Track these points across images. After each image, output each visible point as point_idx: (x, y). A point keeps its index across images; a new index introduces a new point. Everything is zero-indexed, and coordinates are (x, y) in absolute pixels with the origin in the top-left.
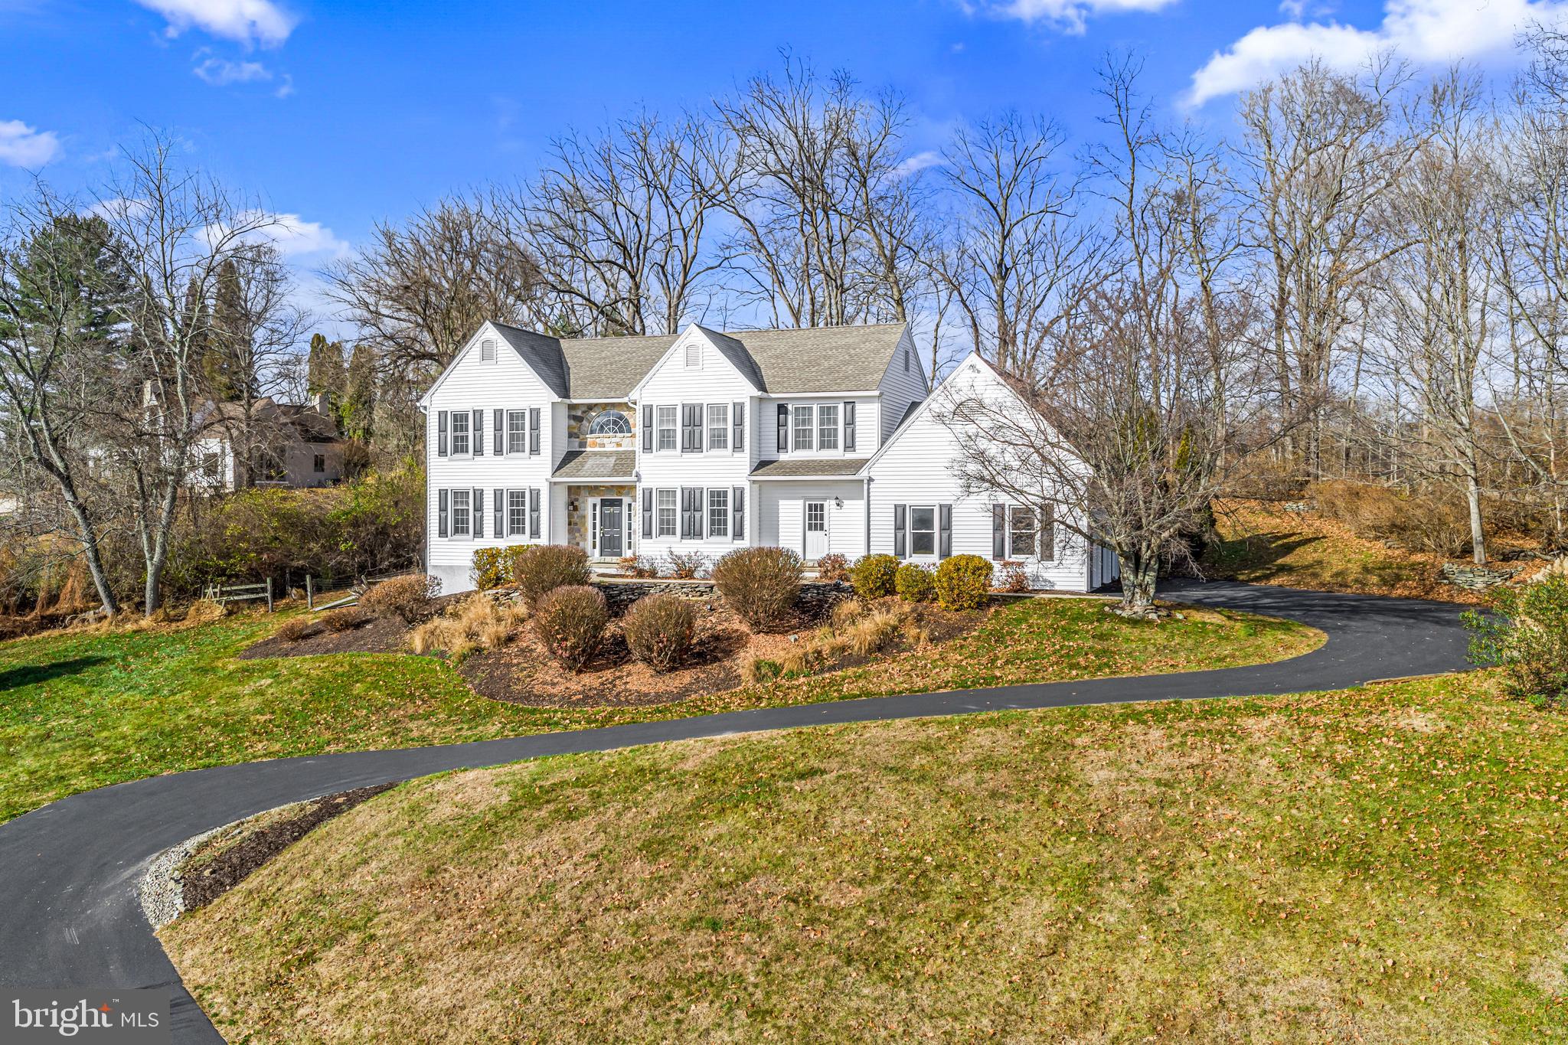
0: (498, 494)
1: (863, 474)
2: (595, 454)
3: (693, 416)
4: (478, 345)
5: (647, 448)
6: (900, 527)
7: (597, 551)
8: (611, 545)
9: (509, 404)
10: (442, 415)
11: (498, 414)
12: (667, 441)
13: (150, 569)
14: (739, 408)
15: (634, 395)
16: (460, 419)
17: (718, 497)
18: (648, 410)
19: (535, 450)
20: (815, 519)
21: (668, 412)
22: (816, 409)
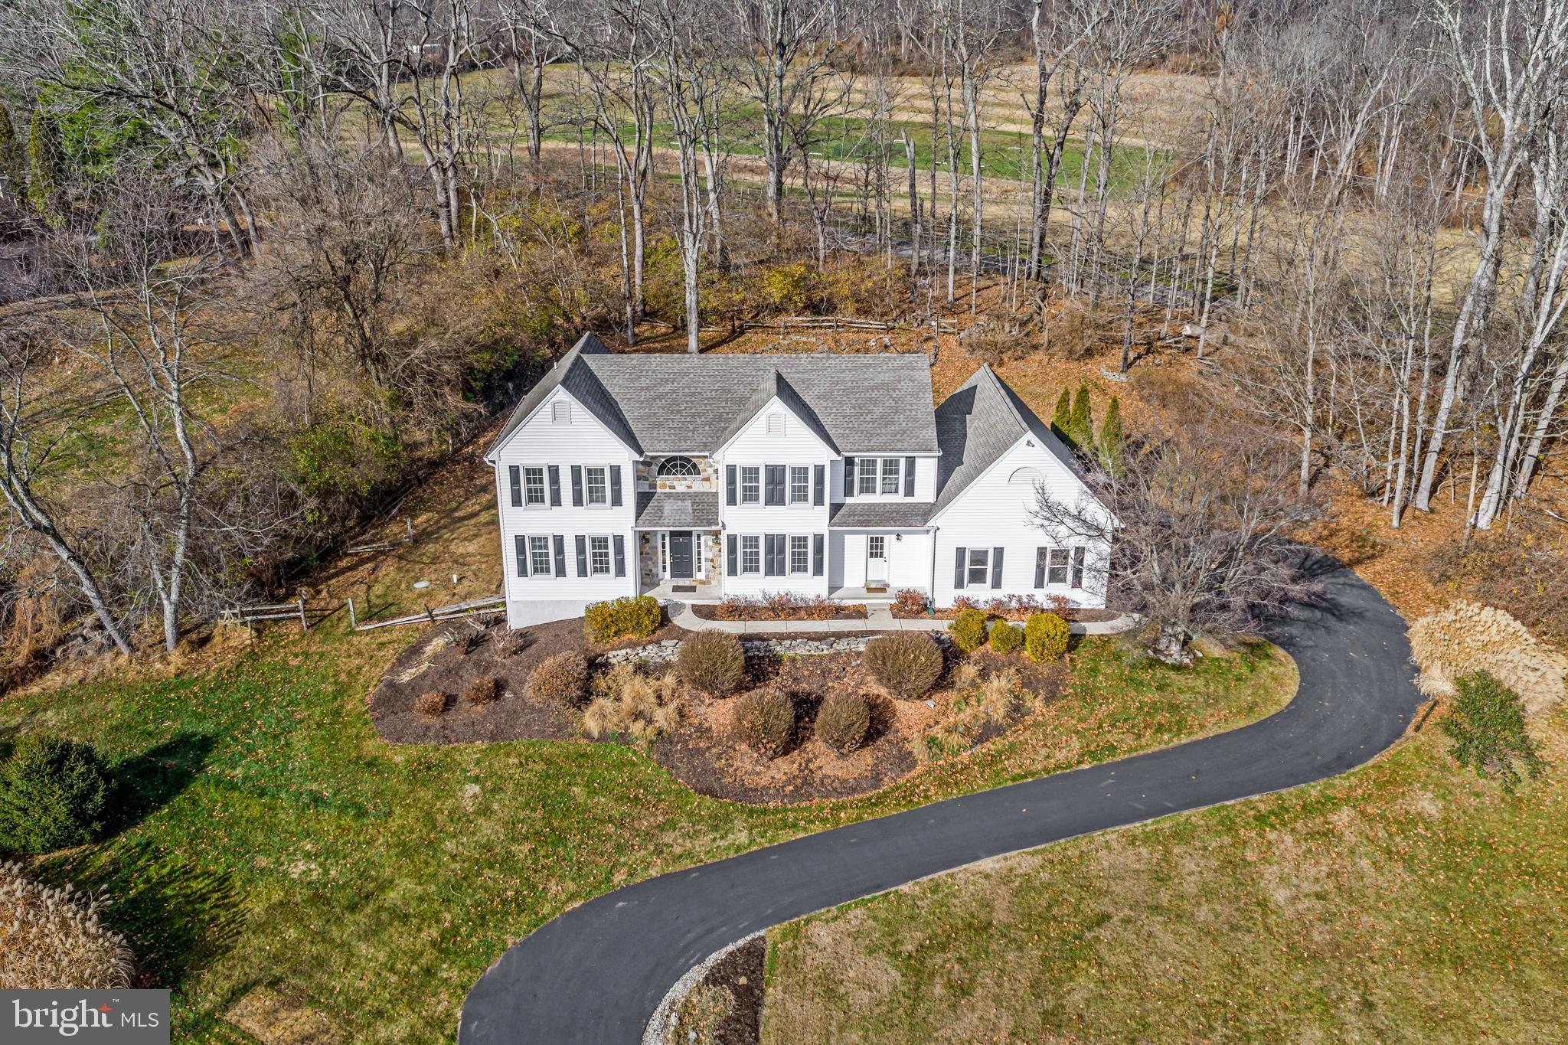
0: (579, 539)
1: (932, 525)
2: (668, 496)
3: (775, 474)
4: (549, 406)
5: (731, 500)
6: (960, 564)
7: (668, 575)
8: (681, 568)
9: (587, 461)
11: (575, 469)
12: (750, 495)
13: (168, 610)
14: (820, 471)
15: (718, 456)
16: (534, 474)
17: (800, 541)
18: (731, 470)
19: (617, 501)
20: (876, 549)
21: (751, 473)
22: (879, 461)
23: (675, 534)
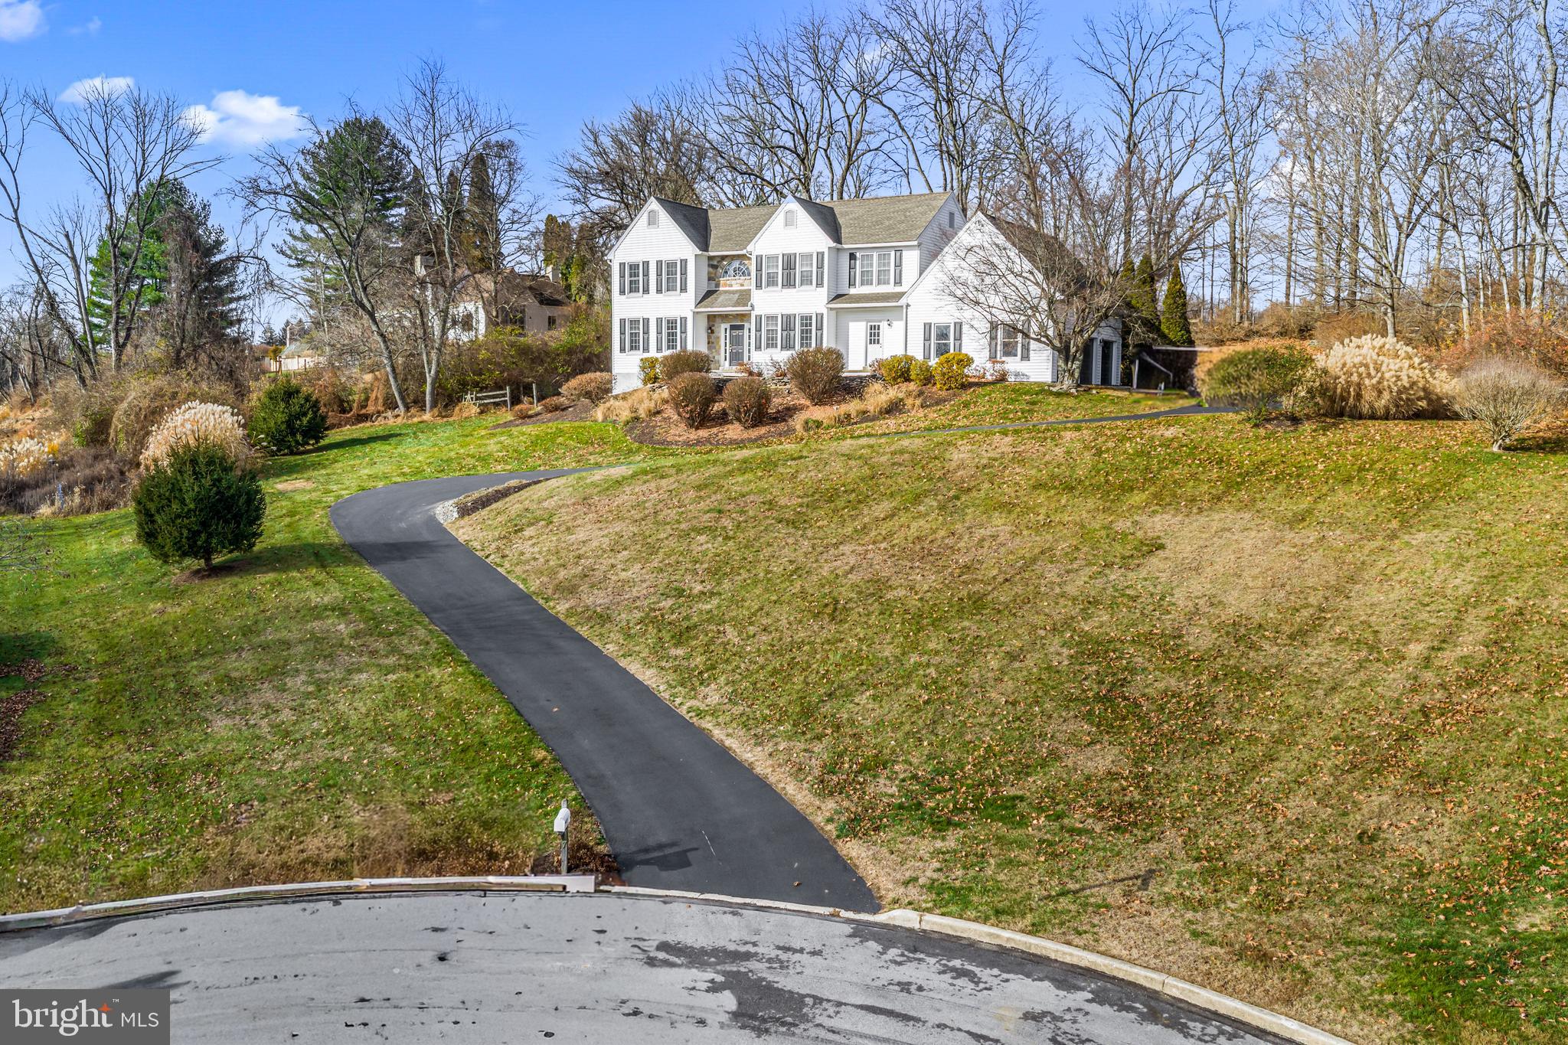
0: (659, 321)
1: (903, 302)
2: (726, 292)
3: (789, 262)
4: (646, 215)
5: (759, 286)
6: (927, 339)
7: (727, 363)
8: (736, 358)
9: (666, 257)
10: (622, 265)
11: (659, 263)
12: (771, 282)
13: (429, 380)
14: (820, 255)
15: (750, 248)
16: (634, 267)
17: (806, 320)
18: (759, 258)
19: (684, 289)
20: (874, 336)
21: (772, 258)
22: (875, 255)
23: (733, 328)
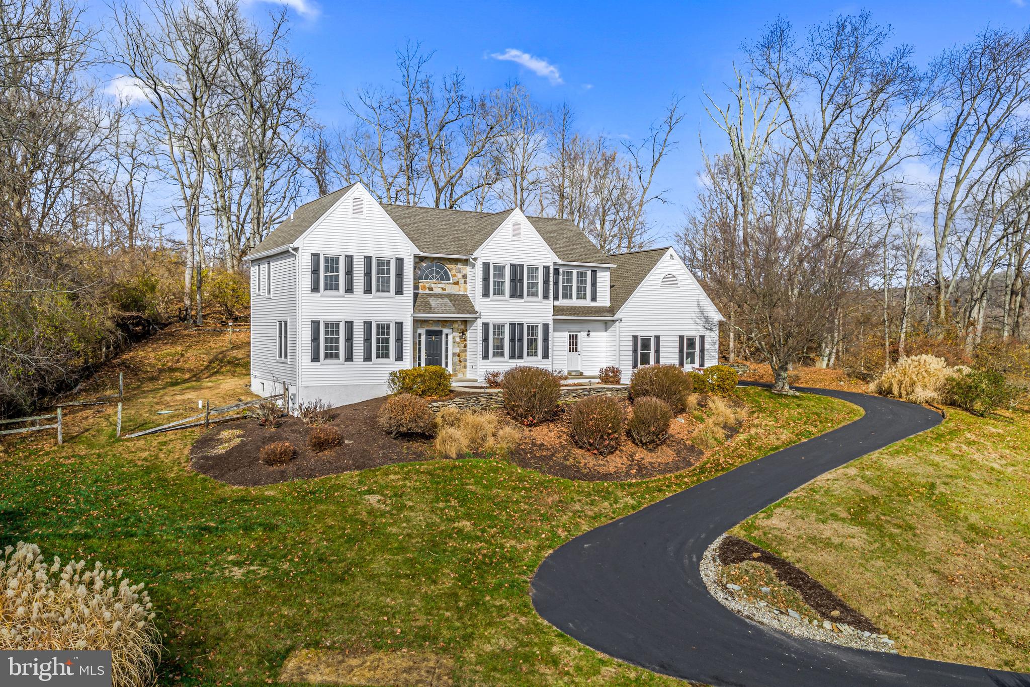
0: (367, 324)
1: (619, 316)
2: (429, 295)
4: (349, 202)
5: (486, 294)
6: (635, 350)
9: (377, 252)
10: (315, 256)
11: (368, 259)
12: (499, 290)
14: (546, 269)
15: (475, 255)
16: (332, 263)
17: (532, 329)
18: (486, 266)
19: (400, 291)
20: (573, 346)
21: (500, 268)
22: (575, 273)
23: (429, 333)
